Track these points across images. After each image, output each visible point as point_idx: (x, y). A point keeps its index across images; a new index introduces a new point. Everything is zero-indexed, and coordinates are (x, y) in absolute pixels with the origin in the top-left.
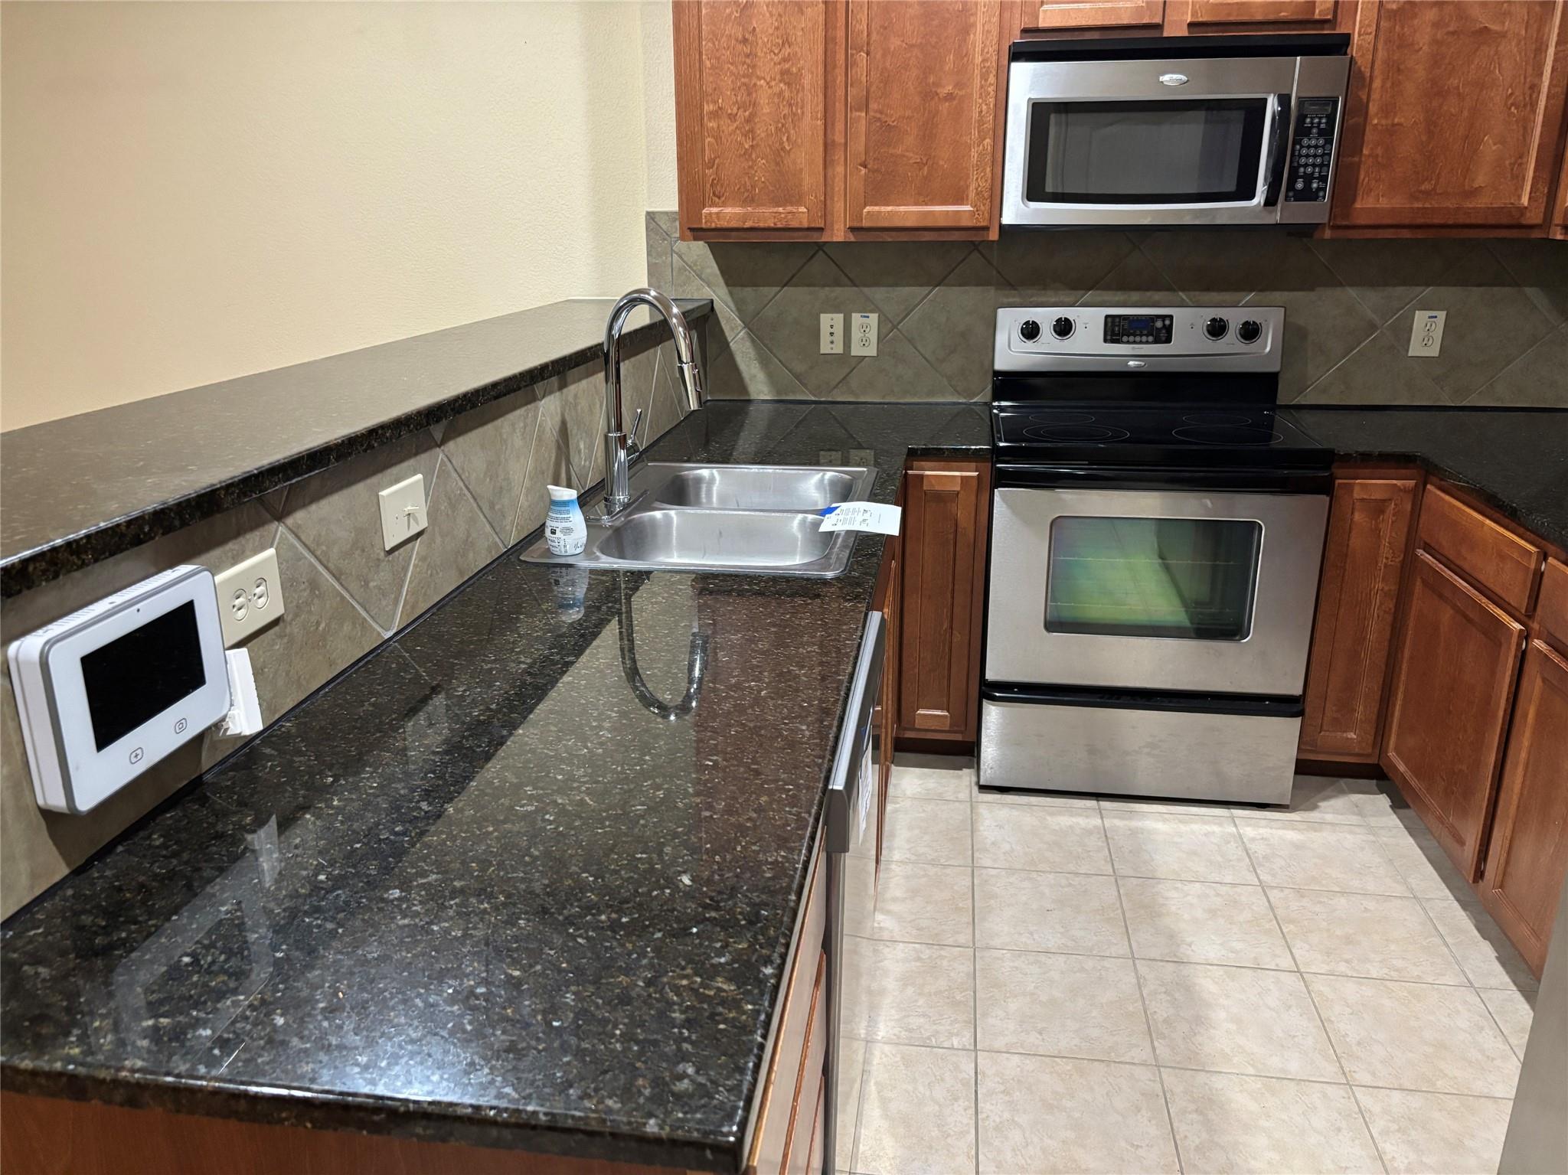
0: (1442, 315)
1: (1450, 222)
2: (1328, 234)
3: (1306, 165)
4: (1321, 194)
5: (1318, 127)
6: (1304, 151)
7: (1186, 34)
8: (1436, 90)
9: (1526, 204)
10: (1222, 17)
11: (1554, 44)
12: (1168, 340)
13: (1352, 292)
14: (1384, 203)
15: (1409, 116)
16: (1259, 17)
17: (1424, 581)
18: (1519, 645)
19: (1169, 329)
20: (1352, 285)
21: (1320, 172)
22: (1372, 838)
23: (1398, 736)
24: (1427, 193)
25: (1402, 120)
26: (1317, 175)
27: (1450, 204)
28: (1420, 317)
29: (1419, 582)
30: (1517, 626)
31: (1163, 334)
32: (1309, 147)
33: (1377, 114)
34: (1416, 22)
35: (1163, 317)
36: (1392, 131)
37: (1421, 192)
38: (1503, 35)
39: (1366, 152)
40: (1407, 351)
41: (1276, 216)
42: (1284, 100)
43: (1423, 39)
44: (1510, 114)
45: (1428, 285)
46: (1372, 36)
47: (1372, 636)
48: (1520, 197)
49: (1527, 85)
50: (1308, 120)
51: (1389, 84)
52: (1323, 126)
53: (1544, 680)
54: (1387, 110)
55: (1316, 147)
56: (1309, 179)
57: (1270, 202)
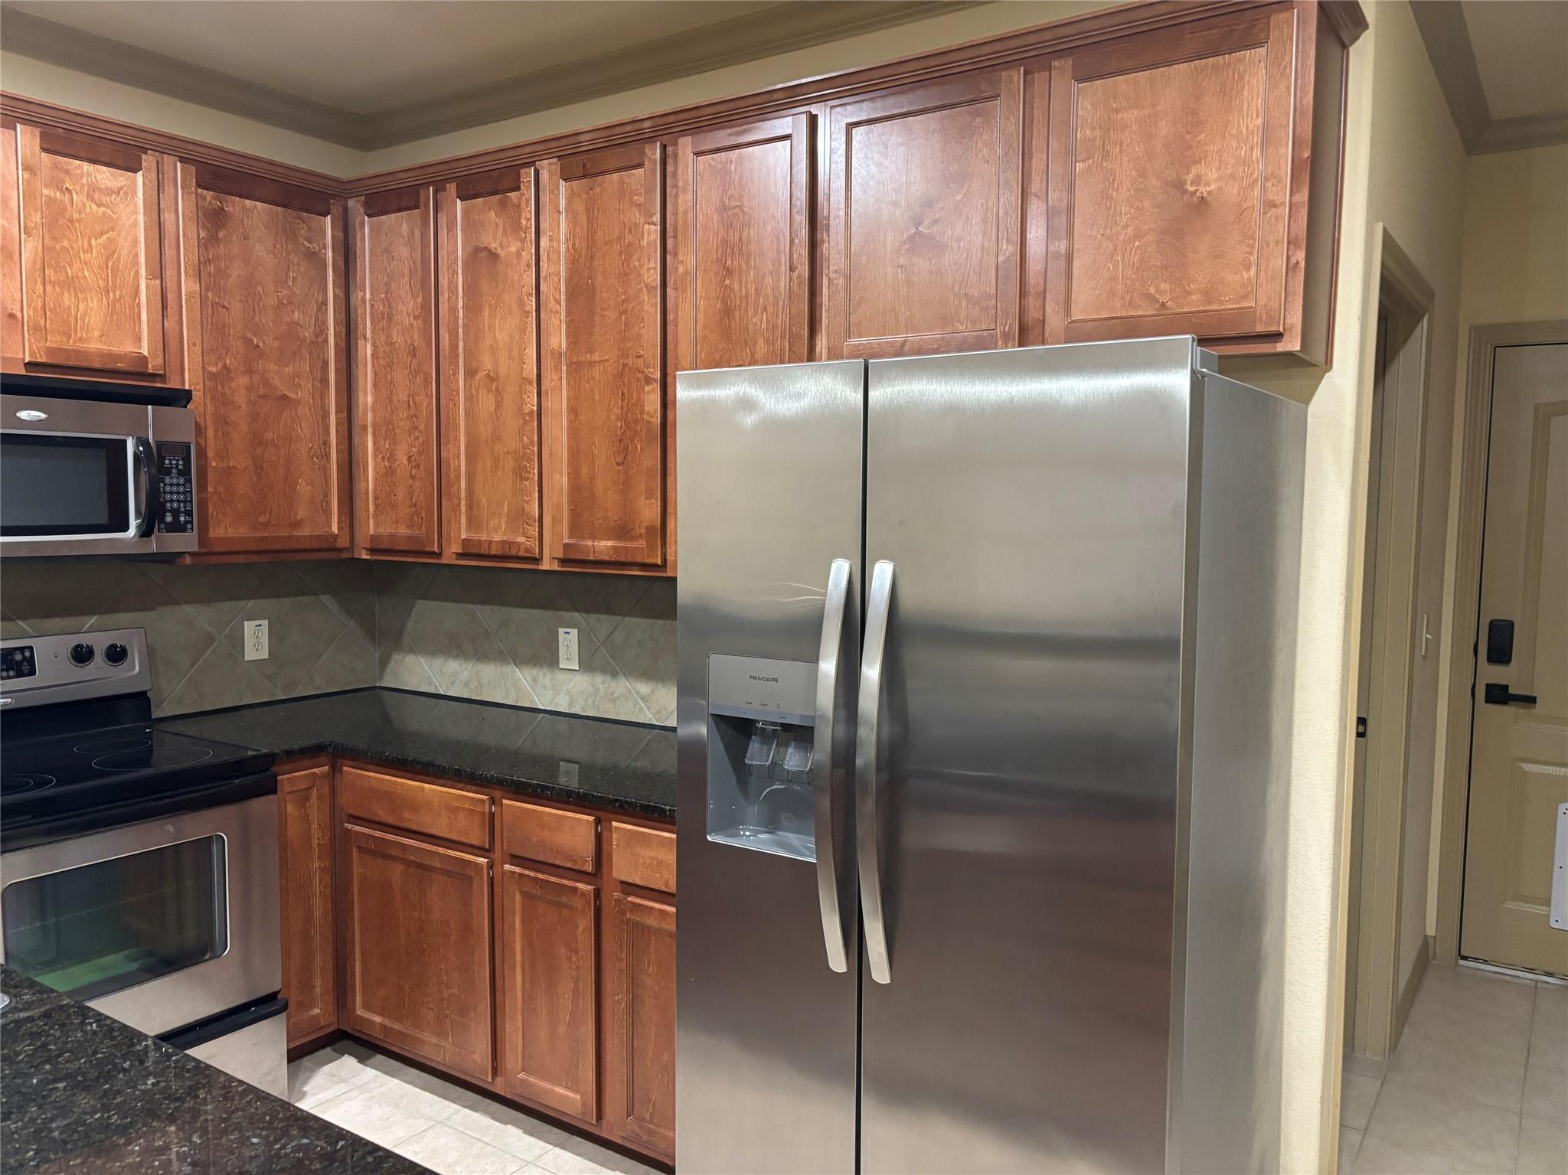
0: (265, 623)
1: (287, 547)
2: (188, 560)
3: (172, 501)
4: (189, 526)
5: (177, 467)
6: (168, 489)
7: (23, 372)
8: (257, 441)
9: (336, 532)
10: (60, 360)
11: (334, 412)
12: (32, 672)
13: (188, 609)
14: (232, 533)
15: (240, 461)
16: (97, 365)
17: (361, 849)
18: (488, 873)
19: (31, 661)
20: (188, 603)
21: (185, 507)
22: (368, 1095)
23: (364, 994)
24: (266, 525)
25: (236, 464)
26: (182, 509)
27: (284, 532)
28: (249, 626)
29: (355, 851)
30: (483, 860)
31: (26, 668)
32: (171, 485)
33: (214, 457)
34: (233, 384)
35: (22, 649)
36: (229, 472)
37: (259, 523)
38: (298, 402)
39: (210, 489)
40: (244, 656)
41: (153, 546)
42: (142, 441)
43: (241, 399)
44: (313, 463)
45: (250, 598)
46: (201, 393)
47: (317, 913)
48: (330, 527)
49: (321, 442)
50: (167, 462)
51: (220, 433)
52: (181, 467)
53: (522, 893)
54: (222, 455)
55: (178, 485)
56: (176, 513)
57: (145, 532)
